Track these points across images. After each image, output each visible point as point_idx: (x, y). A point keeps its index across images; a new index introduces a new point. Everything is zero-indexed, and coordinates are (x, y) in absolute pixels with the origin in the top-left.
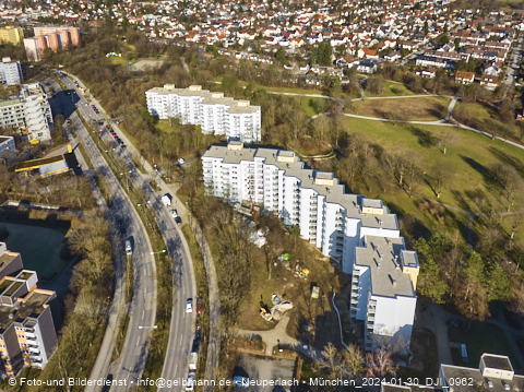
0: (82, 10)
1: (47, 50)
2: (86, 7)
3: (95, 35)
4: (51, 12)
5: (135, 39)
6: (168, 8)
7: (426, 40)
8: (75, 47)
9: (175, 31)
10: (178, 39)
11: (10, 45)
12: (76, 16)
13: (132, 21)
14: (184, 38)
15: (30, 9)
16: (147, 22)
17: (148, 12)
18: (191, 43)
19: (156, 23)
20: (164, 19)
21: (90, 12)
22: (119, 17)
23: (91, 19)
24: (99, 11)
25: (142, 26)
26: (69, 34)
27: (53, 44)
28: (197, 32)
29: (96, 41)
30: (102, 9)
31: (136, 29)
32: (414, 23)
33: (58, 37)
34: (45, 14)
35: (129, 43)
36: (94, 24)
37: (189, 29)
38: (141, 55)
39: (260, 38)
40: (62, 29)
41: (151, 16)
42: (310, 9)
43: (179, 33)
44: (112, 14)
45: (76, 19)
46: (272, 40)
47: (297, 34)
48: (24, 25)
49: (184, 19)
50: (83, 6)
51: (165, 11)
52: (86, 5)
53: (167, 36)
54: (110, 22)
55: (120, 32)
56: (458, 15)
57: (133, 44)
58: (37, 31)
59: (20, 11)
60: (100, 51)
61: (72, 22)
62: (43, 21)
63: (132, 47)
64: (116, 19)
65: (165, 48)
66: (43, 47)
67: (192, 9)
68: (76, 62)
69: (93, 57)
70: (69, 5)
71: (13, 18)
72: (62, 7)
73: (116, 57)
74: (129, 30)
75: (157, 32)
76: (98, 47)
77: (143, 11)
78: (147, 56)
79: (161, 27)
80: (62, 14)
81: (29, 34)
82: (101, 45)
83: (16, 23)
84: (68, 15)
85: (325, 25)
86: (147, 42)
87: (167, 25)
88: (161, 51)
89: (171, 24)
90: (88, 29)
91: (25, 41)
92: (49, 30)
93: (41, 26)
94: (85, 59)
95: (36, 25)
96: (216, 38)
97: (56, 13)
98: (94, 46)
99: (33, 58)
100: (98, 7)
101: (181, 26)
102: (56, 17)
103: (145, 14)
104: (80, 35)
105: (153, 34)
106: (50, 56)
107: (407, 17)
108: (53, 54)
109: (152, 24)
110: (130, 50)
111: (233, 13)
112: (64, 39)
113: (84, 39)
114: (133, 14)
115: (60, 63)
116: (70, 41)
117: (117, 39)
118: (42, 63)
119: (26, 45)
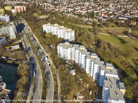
0: (28, 2)
1: (17, 12)
5: (41, 10)
6: (50, 1)
7: (121, 11)
8: (25, 12)
9: (52, 7)
10: (52, 10)
11: (8, 11)
12: (26, 3)
13: (40, 5)
14: (54, 10)
15: (15, 1)
16: (44, 5)
17: (45, 2)
18: (56, 11)
19: (47, 5)
20: (49, 4)
21: (30, 2)
22: (37, 4)
24: (32, 2)
25: (43, 6)
26: (23, 8)
27: (19, 11)
28: (57, 8)
31: (41, 7)
32: (117, 6)
33: (21, 9)
34: (18, 3)
35: (39, 11)
36: (30, 5)
37: (55, 7)
38: (42, 14)
39: (75, 10)
41: (46, 3)
42: (88, 2)
43: (53, 8)
46: (78, 10)
47: (85, 9)
48: (13, 6)
49: (54, 4)
51: (49, 2)
52: (29, 0)
53: (50, 9)
54: (35, 5)
55: (37, 8)
56: (130, 4)
57: (40, 11)
58: (15, 7)
59: (12, 2)
61: (25, 5)
63: (40, 12)
64: (36, 4)
65: (49, 12)
66: (16, 12)
67: (56, 2)
68: (25, 16)
69: (29, 15)
71: (10, 4)
73: (35, 15)
74: (40, 7)
75: (47, 8)
76: (31, 12)
78: (44, 14)
79: (48, 6)
80: (23, 2)
81: (13, 8)
82: (32, 11)
84: (24, 3)
85: (92, 6)
86: (44, 10)
87: (50, 6)
88: (48, 13)
89: (51, 6)
90: (29, 7)
92: (18, 7)
94: (27, 15)
96: (63, 10)
97: (21, 2)
98: (30, 11)
99: (13, 14)
101: (53, 6)
103: (44, 3)
104: (26, 8)
105: (46, 8)
106: (18, 14)
107: (115, 5)
108: (19, 13)
109: (46, 6)
110: (39, 13)
111: (67, 3)
112: (22, 9)
113: (28, 9)
114: (41, 3)
115: (21, 16)
116: (24, 10)
117: (36, 10)
118: (16, 16)
119: (12, 11)
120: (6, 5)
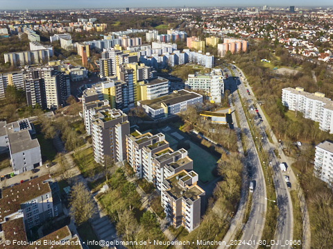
0: (251, 31)
1: (229, 51)
2: (254, 30)
3: (256, 47)
4: (234, 31)
5: (281, 53)
6: (308, 35)
8: (244, 53)
9: (310, 51)
10: (312, 57)
11: (211, 46)
12: (247, 34)
13: (281, 41)
14: (317, 57)
15: (224, 28)
16: (291, 43)
18: (322, 62)
19: (297, 44)
20: (304, 43)
21: (256, 33)
22: (273, 38)
23: (256, 37)
24: (262, 33)
25: (287, 45)
26: (242, 44)
27: (232, 49)
28: (328, 55)
29: (256, 51)
30: (263, 32)
31: (283, 46)
33: (236, 45)
34: (231, 32)
35: (276, 55)
36: (257, 40)
37: (321, 52)
38: (283, 64)
40: (238, 41)
41: (294, 39)
43: (314, 53)
44: (269, 35)
45: (247, 36)
48: (220, 37)
49: (319, 44)
50: (252, 29)
51: (305, 37)
52: (254, 29)
53: (304, 54)
54: (267, 40)
55: (272, 47)
57: (279, 56)
58: (225, 40)
59: (219, 29)
60: (258, 57)
61: (245, 38)
62: (230, 35)
63: (278, 58)
64: (271, 39)
65: (301, 62)
66: (227, 50)
67: (327, 38)
68: (242, 61)
69: (253, 60)
70: (245, 27)
71: (215, 32)
72: (241, 29)
73: (267, 63)
74: (278, 47)
75: (297, 51)
76: (257, 54)
77: (289, 36)
78: (288, 66)
79: (300, 48)
80: (240, 32)
81: (221, 42)
82: (259, 54)
83: (216, 35)
84: (243, 33)
86: (289, 56)
87: (305, 47)
88: (298, 64)
89: (308, 46)
90: (253, 43)
91: (219, 45)
92: (231, 41)
93: (228, 38)
94: (248, 61)
95: (225, 37)
97: (237, 31)
98: (255, 54)
99: (220, 55)
100: (261, 30)
101: (316, 49)
102: (237, 34)
103: (290, 37)
104: (248, 46)
105: (294, 52)
106: (230, 55)
108: (231, 54)
109: (294, 45)
110: (276, 59)
112: (238, 47)
113: (250, 48)
114: (282, 37)
115: (234, 60)
116: (241, 49)
117: (270, 51)
118: (224, 58)
119: (218, 47)
120: (208, 35)
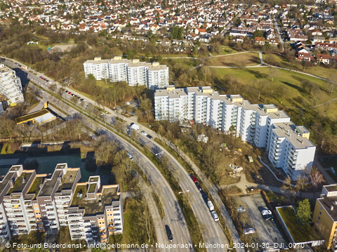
6: (52, 10)
9: (68, 25)
10: (74, 29)
14: (78, 29)
16: (43, 20)
17: (39, 13)
18: (84, 32)
20: (54, 17)
28: (84, 25)
37: (77, 23)
39: (129, 25)
41: (43, 16)
42: (149, 7)
43: (72, 26)
46: (138, 26)
47: (151, 22)
56: (237, 7)
64: (18, 19)
67: (70, 10)
75: (56, 27)
85: (165, 16)
89: (62, 20)
96: (100, 29)
105: (53, 28)
107: (210, 10)
109: (47, 21)
111: (101, 11)
